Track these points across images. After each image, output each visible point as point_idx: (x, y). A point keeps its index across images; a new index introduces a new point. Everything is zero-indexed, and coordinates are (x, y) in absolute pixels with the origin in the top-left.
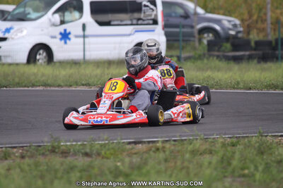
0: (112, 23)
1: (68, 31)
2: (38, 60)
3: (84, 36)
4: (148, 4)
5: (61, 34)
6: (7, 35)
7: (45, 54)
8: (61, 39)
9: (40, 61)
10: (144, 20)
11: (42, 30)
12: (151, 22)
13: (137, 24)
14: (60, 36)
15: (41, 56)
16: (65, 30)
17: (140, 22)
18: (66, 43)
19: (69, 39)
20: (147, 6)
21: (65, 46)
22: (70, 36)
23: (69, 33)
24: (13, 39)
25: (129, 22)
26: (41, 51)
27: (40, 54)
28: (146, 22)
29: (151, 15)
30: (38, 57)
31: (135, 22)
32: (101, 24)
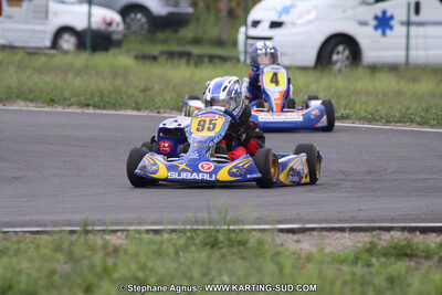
1: (389, 14)
2: (336, 62)
3: (408, 24)
5: (376, 18)
6: (283, 18)
7: (347, 53)
8: (376, 28)
9: (339, 65)
11: (345, 11)
14: (374, 23)
15: (340, 56)
16: (384, 12)
18: (384, 34)
19: (391, 28)
21: (384, 40)
22: (392, 23)
23: (392, 18)
24: (294, 24)
26: (341, 48)
27: (338, 53)
30: (335, 57)
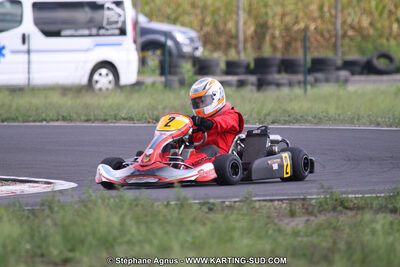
0: (63, 33)
3: (29, 52)
4: (113, 6)
10: (107, 30)
12: (117, 32)
13: (98, 35)
17: (102, 32)
19: (3, 55)
20: (112, 9)
22: (4, 52)
23: (3, 47)
25: (86, 32)
28: (110, 32)
29: (117, 22)
31: (94, 31)
32: (48, 34)
